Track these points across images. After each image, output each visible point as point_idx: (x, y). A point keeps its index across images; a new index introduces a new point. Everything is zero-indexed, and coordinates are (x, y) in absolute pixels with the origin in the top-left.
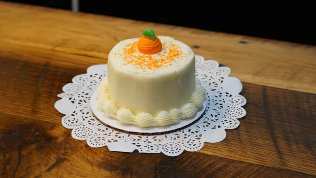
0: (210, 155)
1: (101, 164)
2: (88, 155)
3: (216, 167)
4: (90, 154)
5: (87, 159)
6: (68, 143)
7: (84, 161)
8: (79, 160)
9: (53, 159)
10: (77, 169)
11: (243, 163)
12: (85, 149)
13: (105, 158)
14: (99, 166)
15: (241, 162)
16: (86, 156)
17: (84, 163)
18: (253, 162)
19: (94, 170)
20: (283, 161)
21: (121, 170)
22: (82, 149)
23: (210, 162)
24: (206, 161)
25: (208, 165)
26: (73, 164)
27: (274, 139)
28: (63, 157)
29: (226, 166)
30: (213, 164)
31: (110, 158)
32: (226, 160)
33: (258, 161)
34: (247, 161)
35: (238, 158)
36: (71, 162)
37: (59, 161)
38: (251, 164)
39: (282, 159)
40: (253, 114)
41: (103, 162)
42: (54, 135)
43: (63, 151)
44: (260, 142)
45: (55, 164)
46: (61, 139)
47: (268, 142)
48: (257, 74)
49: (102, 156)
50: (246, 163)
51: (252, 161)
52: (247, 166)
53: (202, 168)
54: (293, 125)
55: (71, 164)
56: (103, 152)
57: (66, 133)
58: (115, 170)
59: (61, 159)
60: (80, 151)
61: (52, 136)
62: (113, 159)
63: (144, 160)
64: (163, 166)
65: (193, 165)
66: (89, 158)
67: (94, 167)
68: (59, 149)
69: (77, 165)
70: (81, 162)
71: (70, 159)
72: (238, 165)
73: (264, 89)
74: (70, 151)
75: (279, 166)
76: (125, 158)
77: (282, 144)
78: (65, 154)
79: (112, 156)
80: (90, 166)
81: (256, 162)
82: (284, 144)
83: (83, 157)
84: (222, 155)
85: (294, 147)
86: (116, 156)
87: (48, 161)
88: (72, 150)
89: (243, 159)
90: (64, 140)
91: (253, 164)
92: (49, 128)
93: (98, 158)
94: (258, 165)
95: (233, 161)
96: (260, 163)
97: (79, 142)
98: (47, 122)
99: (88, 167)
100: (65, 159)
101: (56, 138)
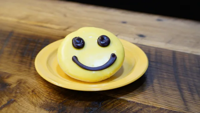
0: (129, 101)
1: (43, 106)
2: (33, 98)
3: (133, 111)
4: (34, 97)
5: (32, 101)
6: (19, 88)
7: (30, 103)
8: (25, 102)
9: (5, 100)
10: (23, 109)
11: (155, 107)
12: (31, 93)
13: (46, 100)
14: (40, 107)
15: (153, 107)
16: (32, 99)
17: (29, 104)
18: (163, 108)
19: (36, 110)
20: (187, 108)
21: (57, 111)
22: (29, 93)
23: (129, 106)
24: (125, 106)
25: (127, 109)
26: (21, 105)
27: (180, 90)
28: (13, 99)
29: (141, 110)
30: (131, 108)
31: (50, 101)
32: (142, 105)
33: (167, 107)
34: (158, 106)
35: (151, 104)
36: (19, 103)
37: (10, 102)
38: (161, 109)
39: (186, 106)
40: (164, 71)
41: (44, 104)
42: (9, 82)
43: (14, 95)
44: (169, 92)
45: (6, 104)
46: (14, 86)
47: (175, 92)
48: (169, 42)
49: (44, 99)
50: (157, 108)
51: (163, 106)
52: (158, 110)
53: (122, 111)
54: (196, 80)
55: (19, 104)
56: (45, 96)
57: (18, 81)
58: (53, 110)
59: (11, 100)
60: (27, 95)
61: (8, 83)
62: (53, 101)
63: (77, 103)
64: (91, 108)
65: (115, 108)
66: (34, 101)
67: (37, 108)
68: (11, 93)
69: (23, 106)
70: (27, 103)
71: (19, 100)
72: (151, 109)
73: (174, 53)
74: (19, 95)
75: (183, 111)
76: (61, 101)
77: (187, 94)
78: (15, 97)
79: (52, 100)
80: (33, 107)
81: (166, 107)
82: (188, 94)
83: (29, 100)
84: (138, 101)
85: (196, 97)
86: (55, 99)
87: (1, 102)
88: (21, 94)
89: (155, 105)
90: (16, 86)
91: (163, 109)
92: (6, 77)
93: (41, 100)
94: (167, 109)
95: (147, 106)
96: (169, 108)
97: (27, 88)
98: (5, 73)
99: (32, 107)
100: (15, 101)
101: (10, 85)
